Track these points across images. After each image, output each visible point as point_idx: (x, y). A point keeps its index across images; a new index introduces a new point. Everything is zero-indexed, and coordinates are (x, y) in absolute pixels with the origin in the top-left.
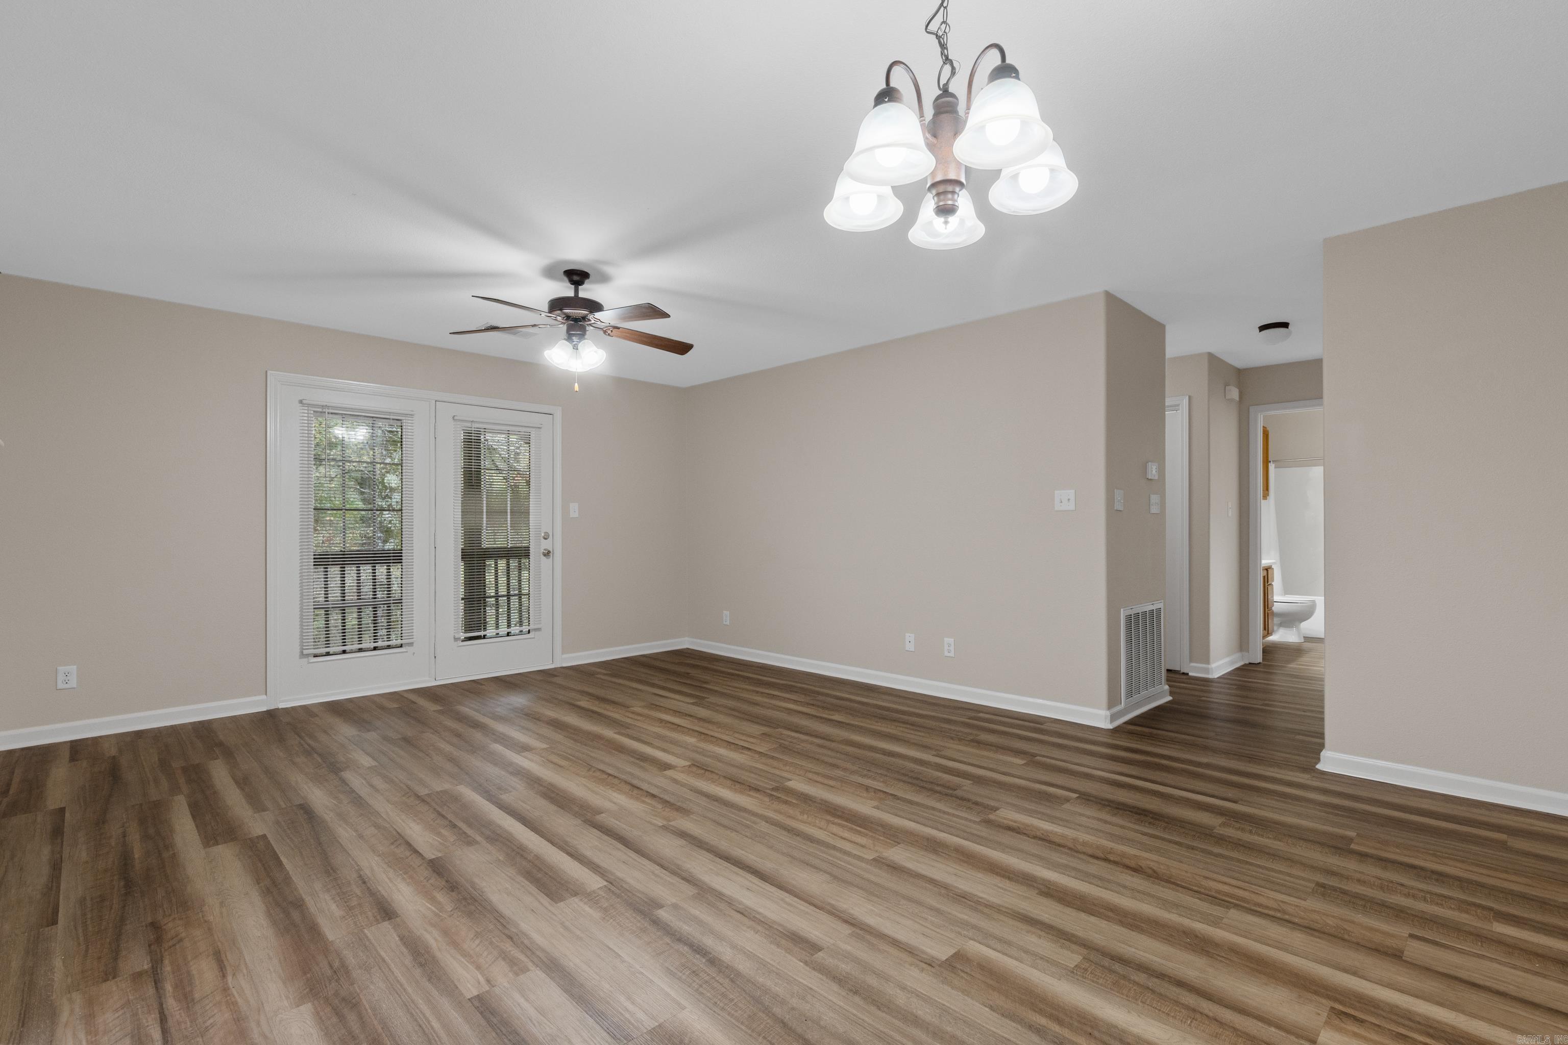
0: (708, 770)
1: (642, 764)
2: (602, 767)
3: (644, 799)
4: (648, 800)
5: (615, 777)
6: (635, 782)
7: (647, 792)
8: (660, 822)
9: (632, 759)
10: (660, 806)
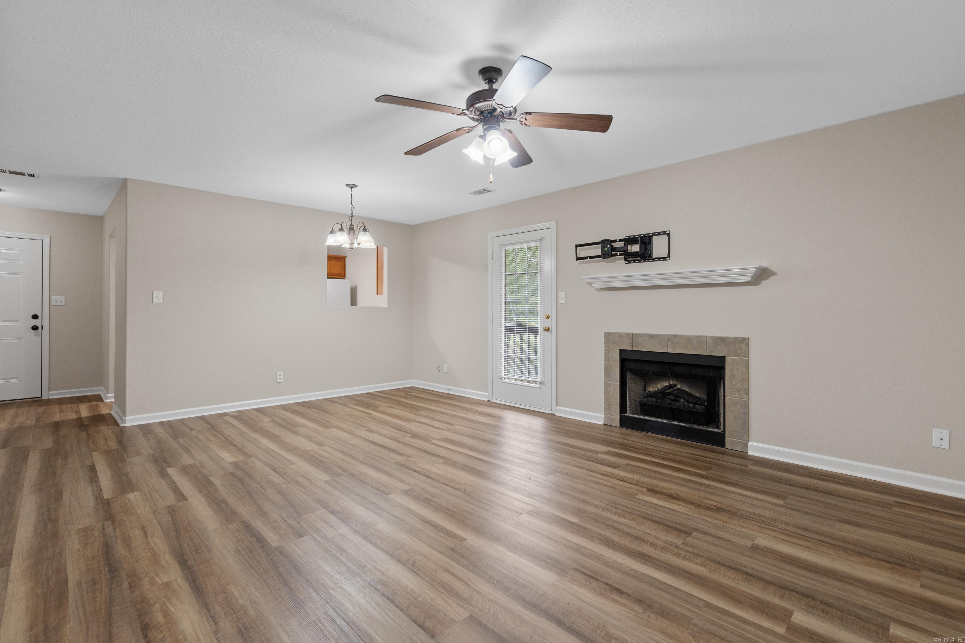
0: (377, 489)
1: (427, 496)
2: (457, 493)
3: (421, 470)
4: (418, 469)
5: (444, 484)
6: (429, 480)
7: (420, 474)
8: (411, 459)
9: (436, 500)
10: (411, 466)
